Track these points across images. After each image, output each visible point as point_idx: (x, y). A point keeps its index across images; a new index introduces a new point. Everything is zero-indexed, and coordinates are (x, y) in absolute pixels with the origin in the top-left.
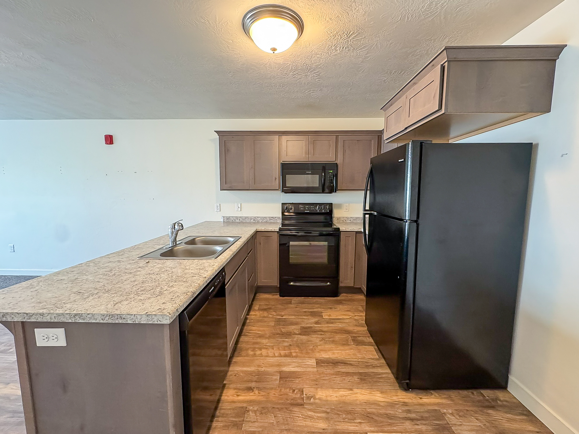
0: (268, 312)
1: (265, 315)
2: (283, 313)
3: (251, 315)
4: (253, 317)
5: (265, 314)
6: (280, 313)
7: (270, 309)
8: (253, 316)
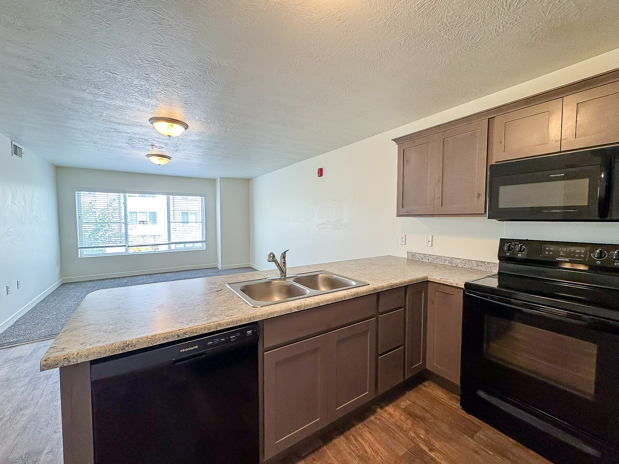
0: (413, 424)
1: (405, 427)
2: (437, 445)
3: (386, 411)
4: (385, 415)
5: (407, 424)
6: (433, 441)
7: (423, 419)
8: (388, 414)
